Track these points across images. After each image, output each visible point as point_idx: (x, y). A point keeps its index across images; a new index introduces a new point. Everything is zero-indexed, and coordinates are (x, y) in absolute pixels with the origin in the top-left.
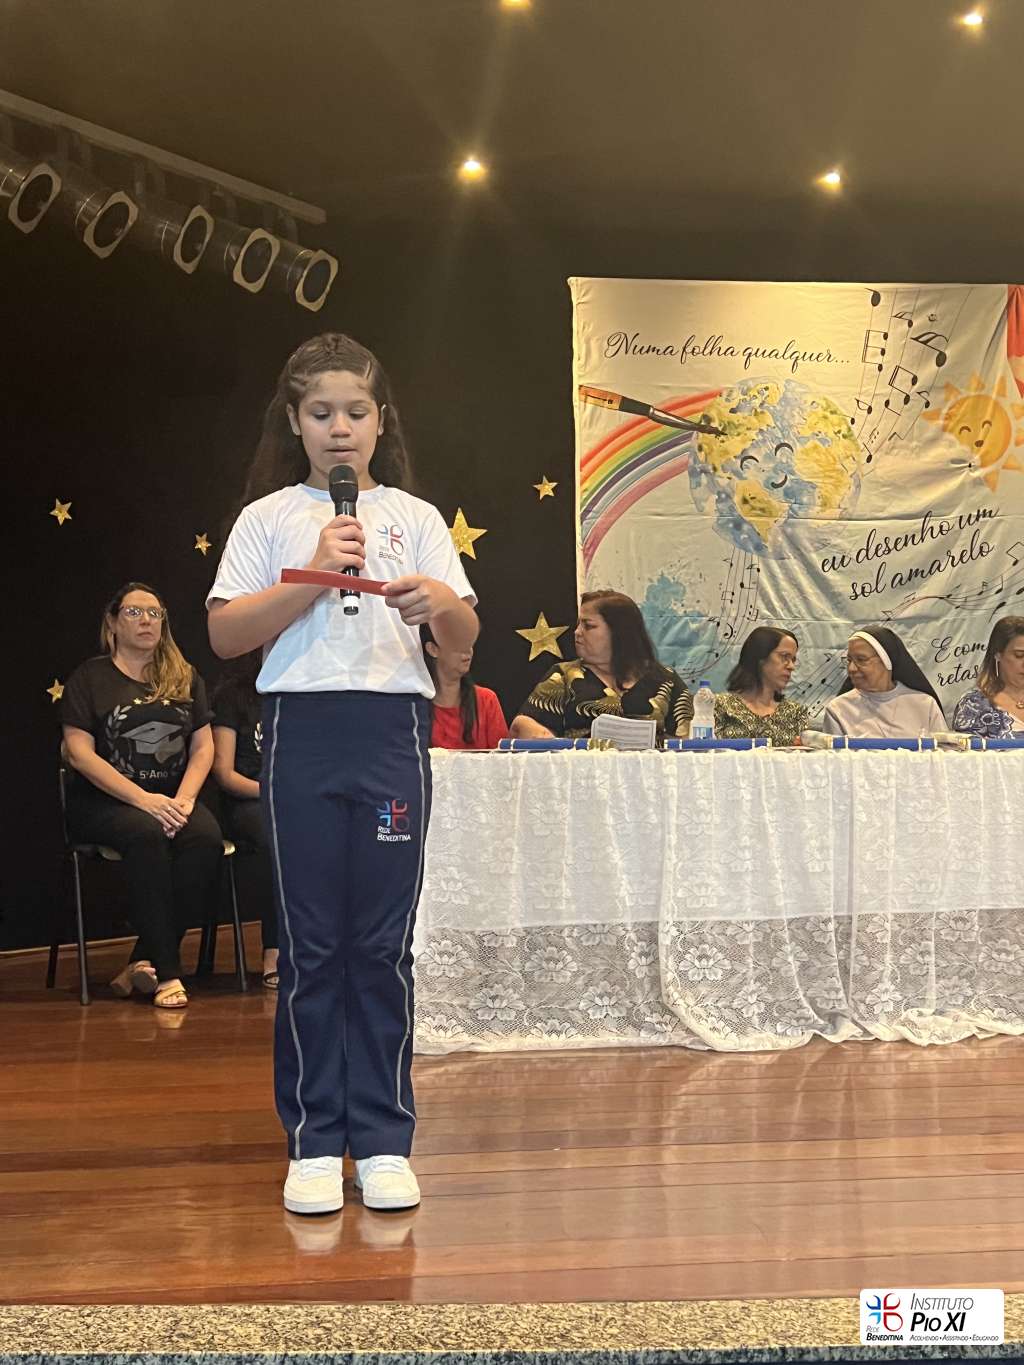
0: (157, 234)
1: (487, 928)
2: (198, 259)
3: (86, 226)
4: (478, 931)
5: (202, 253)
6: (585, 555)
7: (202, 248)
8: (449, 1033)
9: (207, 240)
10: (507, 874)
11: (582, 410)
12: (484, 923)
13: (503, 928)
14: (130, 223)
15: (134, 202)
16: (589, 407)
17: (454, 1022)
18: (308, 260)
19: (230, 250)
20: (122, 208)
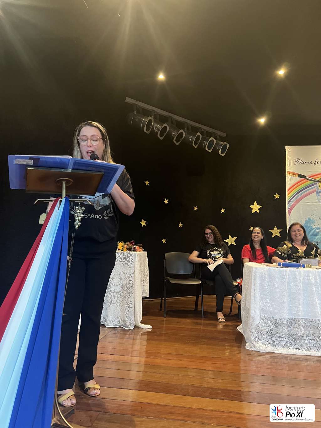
0: (189, 140)
1: (278, 317)
2: (198, 145)
3: (174, 138)
4: (275, 317)
5: (199, 143)
6: (289, 212)
7: (199, 142)
8: (266, 346)
9: (200, 140)
10: (283, 303)
11: (288, 177)
12: (277, 315)
13: (282, 317)
14: (183, 137)
15: (185, 132)
16: (290, 176)
17: (268, 343)
18: (222, 144)
19: (205, 143)
20: (182, 133)
